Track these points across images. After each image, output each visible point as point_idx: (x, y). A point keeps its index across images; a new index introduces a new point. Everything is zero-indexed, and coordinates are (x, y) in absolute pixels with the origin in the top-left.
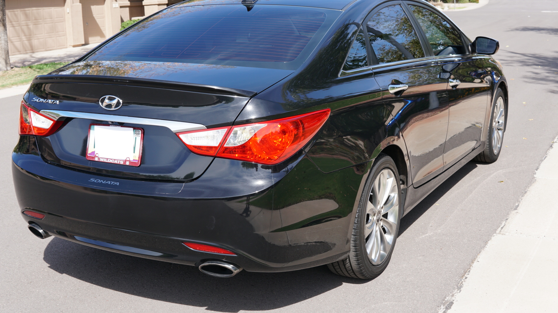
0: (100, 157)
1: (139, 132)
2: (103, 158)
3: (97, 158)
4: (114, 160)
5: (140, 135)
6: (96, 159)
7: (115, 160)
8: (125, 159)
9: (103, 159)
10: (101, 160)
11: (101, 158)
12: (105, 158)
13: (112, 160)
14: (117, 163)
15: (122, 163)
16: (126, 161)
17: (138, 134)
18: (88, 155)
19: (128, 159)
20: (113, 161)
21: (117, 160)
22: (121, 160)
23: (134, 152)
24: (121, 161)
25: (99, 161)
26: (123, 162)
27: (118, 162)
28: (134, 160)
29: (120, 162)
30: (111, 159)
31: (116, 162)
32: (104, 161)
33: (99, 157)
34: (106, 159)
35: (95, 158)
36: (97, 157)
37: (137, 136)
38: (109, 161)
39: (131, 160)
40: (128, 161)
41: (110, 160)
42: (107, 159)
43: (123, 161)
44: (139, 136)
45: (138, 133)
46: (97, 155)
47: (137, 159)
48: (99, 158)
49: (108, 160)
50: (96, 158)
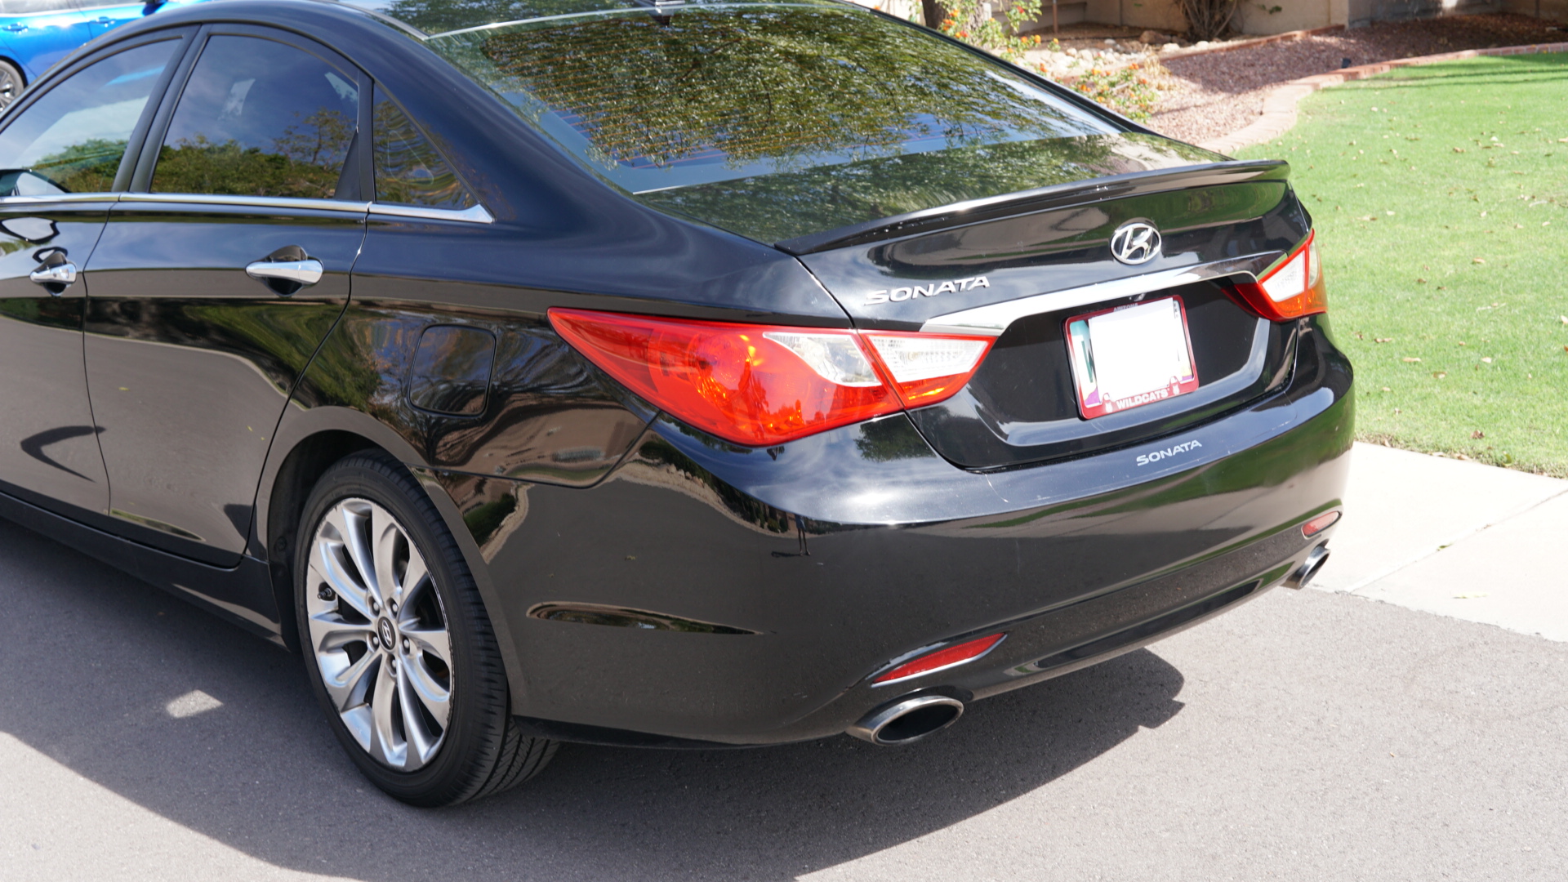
0: (1114, 400)
3: (1110, 404)
4: (1147, 396)
5: (1178, 313)
6: (1110, 408)
7: (1149, 394)
9: (1124, 401)
10: (1121, 406)
11: (1118, 401)
14: (1155, 398)
15: (1165, 395)
16: (1170, 387)
18: (1088, 406)
19: (1174, 381)
20: (1145, 398)
24: (1162, 392)
25: (1115, 410)
26: (1167, 392)
27: (1156, 395)
28: (1184, 378)
29: (1160, 394)
31: (1153, 398)
32: (1128, 406)
33: (1112, 401)
34: (1129, 400)
35: (1105, 406)
36: (1108, 401)
38: (1139, 400)
40: (1175, 384)
41: (1140, 397)
42: (1132, 398)
43: (1166, 389)
46: (1106, 398)
47: (1189, 373)
48: (1114, 404)
49: (1136, 399)
50: (1107, 405)
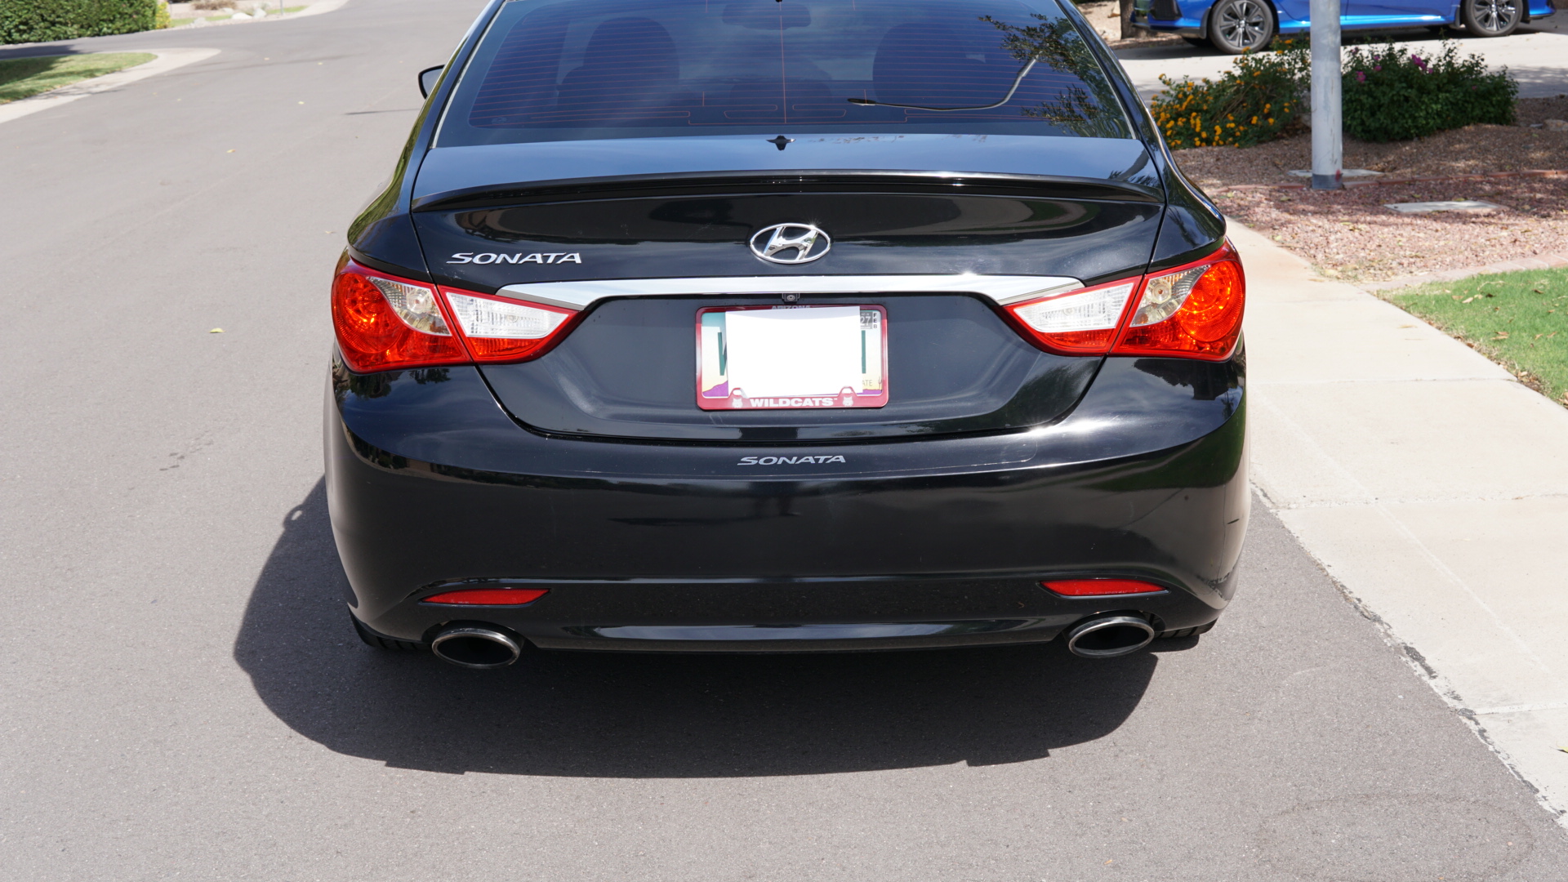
0: (748, 396)
1: (871, 315)
2: (759, 398)
3: (740, 400)
4: (800, 400)
5: (878, 324)
6: (737, 404)
7: (803, 398)
8: (838, 392)
9: (762, 400)
10: (754, 404)
11: (754, 399)
12: (769, 398)
13: (794, 400)
14: (811, 405)
15: (829, 403)
16: (840, 396)
17: (871, 321)
18: (706, 397)
19: (848, 391)
20: (796, 402)
21: (811, 398)
22: (823, 398)
23: (864, 371)
24: (824, 400)
25: (745, 407)
26: (834, 401)
27: (814, 402)
28: (866, 391)
29: (821, 402)
30: (791, 398)
31: (808, 403)
32: (767, 405)
33: (744, 397)
34: (772, 400)
35: (732, 401)
36: (738, 397)
37: (865, 326)
38: (784, 402)
39: (856, 392)
40: (847, 395)
41: (787, 400)
42: (776, 399)
43: (832, 398)
44: (875, 326)
45: (869, 318)
46: (736, 393)
47: (876, 386)
48: (745, 400)
49: (781, 401)
50: (735, 400)
